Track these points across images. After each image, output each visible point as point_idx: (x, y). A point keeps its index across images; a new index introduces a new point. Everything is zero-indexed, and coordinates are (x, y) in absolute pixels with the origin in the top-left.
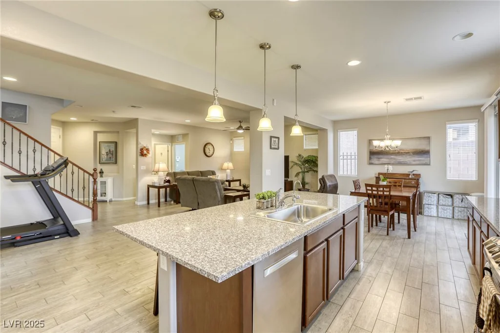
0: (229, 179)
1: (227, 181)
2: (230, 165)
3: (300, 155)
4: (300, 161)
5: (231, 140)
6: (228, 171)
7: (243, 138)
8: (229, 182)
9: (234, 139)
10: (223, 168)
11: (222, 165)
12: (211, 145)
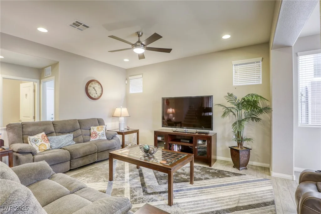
0: (123, 129)
1: (119, 133)
2: (124, 111)
3: (231, 95)
4: (233, 103)
5: (127, 79)
6: (122, 119)
7: (141, 75)
8: (122, 134)
9: (130, 78)
10: (115, 115)
11: (114, 110)
12: (97, 84)
